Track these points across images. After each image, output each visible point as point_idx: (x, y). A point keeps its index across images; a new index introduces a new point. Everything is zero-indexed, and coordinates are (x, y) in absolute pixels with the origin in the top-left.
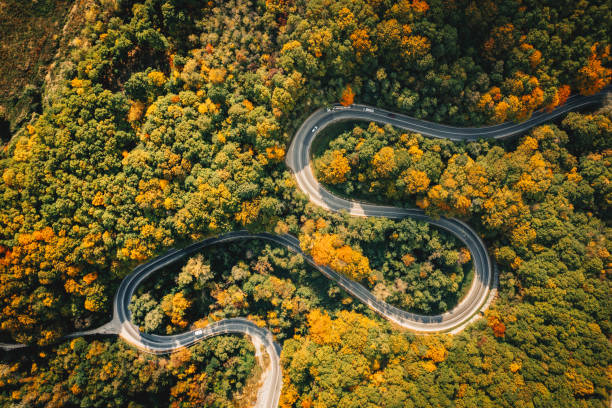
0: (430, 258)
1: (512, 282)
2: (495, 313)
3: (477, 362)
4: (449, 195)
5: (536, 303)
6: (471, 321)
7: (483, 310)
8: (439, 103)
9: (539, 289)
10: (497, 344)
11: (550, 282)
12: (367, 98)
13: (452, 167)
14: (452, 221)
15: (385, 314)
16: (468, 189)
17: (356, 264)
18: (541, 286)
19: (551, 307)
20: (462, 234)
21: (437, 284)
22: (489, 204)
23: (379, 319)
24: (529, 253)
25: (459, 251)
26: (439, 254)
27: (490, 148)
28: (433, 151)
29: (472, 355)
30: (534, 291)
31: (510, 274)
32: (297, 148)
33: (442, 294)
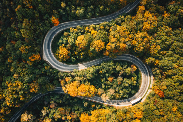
0: (119, 75)
1: (158, 71)
2: (156, 87)
3: (157, 113)
4: (115, 45)
5: (173, 77)
6: (148, 94)
7: (151, 87)
8: (95, 8)
9: (171, 71)
10: (162, 101)
11: (175, 65)
12: (64, 18)
13: (112, 33)
14: (123, 55)
15: (112, 105)
16: (122, 39)
17: (89, 91)
18: (172, 69)
19: (180, 77)
20: (130, 59)
21: (127, 85)
22: (134, 42)
23: (109, 108)
24: (161, 56)
25: (130, 67)
26: (122, 72)
27: (125, 18)
28: (101, 29)
29: (154, 110)
30: (169, 72)
31: (156, 68)
32: (46, 51)
33: (131, 88)
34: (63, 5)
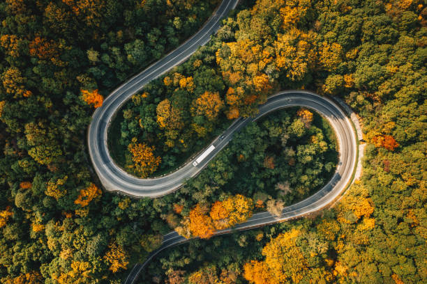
0: (283, 145)
1: (360, 98)
2: (373, 133)
3: (400, 185)
4: (244, 88)
5: (396, 95)
6: (361, 155)
7: (360, 138)
8: (163, 30)
9: (387, 83)
10: (399, 156)
11: (390, 68)
12: (107, 83)
13: (225, 65)
14: (270, 101)
15: (297, 216)
16: (252, 68)
17: (235, 210)
18: (386, 79)
19: (413, 86)
20: (287, 101)
21: (309, 159)
22: (281, 61)
23: (296, 224)
24: (350, 64)
25: (298, 117)
26: (287, 136)
27: (236, 20)
28: (197, 68)
29: (391, 184)
30: (385, 88)
31: (353, 94)
32: (104, 172)
33: (321, 161)
34: (92, 55)
